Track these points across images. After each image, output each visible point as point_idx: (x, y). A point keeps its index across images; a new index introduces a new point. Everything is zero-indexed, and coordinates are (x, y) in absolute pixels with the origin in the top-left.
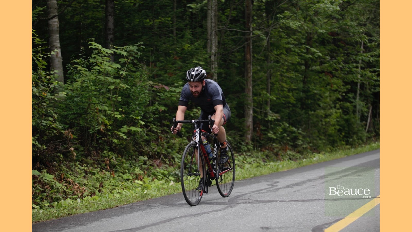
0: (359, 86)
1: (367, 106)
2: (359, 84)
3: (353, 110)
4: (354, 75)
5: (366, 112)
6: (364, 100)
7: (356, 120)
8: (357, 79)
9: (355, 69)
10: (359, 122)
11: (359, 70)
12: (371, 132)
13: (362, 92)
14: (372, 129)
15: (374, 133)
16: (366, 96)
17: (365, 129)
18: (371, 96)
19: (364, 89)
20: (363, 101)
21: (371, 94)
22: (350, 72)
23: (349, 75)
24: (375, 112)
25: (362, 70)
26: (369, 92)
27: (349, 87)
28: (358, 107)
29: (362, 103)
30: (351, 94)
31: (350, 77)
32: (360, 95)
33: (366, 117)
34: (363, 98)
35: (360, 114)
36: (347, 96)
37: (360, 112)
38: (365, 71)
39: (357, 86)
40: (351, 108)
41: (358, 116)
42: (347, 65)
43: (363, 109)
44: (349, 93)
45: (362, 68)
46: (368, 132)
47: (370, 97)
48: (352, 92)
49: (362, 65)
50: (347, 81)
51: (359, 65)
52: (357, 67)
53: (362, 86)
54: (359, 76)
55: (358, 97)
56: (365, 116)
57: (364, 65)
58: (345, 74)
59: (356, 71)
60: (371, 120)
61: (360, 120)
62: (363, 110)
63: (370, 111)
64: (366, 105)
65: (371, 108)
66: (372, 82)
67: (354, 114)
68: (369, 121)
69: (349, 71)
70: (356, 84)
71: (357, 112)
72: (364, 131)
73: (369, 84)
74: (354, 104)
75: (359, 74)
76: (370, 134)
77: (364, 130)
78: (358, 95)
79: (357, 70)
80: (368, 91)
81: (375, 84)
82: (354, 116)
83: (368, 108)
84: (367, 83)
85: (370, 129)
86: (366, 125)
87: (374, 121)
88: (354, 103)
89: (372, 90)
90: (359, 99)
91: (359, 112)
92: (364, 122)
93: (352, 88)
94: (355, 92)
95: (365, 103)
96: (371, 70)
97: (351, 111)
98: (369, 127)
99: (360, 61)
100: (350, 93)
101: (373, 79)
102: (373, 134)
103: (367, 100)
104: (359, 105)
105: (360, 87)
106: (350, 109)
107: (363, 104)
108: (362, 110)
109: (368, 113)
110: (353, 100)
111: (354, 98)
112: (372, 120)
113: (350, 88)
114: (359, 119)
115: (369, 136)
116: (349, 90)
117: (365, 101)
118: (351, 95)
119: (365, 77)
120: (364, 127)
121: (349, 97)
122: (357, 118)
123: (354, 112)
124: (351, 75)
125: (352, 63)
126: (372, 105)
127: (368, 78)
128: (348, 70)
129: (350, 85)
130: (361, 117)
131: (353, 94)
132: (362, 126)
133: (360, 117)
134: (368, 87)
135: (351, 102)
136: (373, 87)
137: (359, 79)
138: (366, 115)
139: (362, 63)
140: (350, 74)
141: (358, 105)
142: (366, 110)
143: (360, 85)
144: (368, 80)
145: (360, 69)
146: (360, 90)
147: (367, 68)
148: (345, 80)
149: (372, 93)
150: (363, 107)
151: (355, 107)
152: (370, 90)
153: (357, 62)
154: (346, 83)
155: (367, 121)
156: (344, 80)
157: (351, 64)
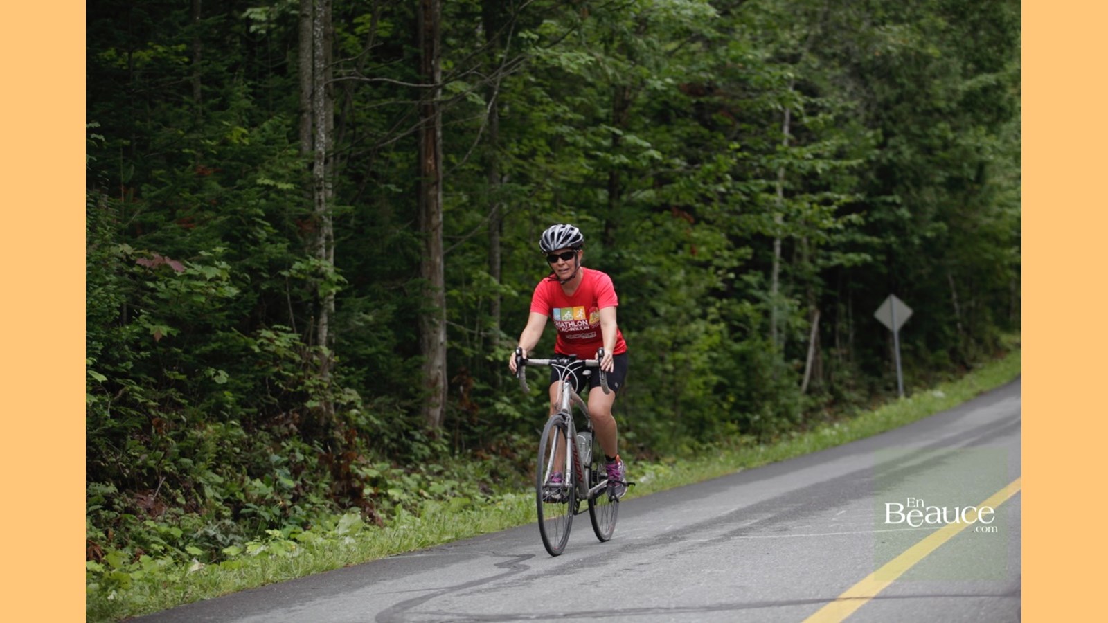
0: (778, 250)
1: (805, 310)
2: (778, 243)
3: (762, 324)
4: (765, 215)
5: (802, 330)
6: (795, 291)
7: (771, 354)
8: (775, 227)
9: (765, 196)
10: (779, 361)
11: (778, 198)
12: (820, 392)
13: (788, 268)
14: (821, 382)
15: (827, 393)
16: (800, 281)
17: (800, 383)
18: (818, 280)
19: (795, 259)
20: (791, 295)
21: (818, 274)
22: (751, 207)
23: (746, 216)
24: (829, 330)
25: (786, 201)
26: (810, 267)
27: (746, 252)
28: (776, 315)
29: (787, 302)
30: (755, 275)
31: (750, 222)
32: (783, 276)
33: (800, 347)
34: (791, 287)
35: (783, 335)
36: (741, 280)
37: (783, 329)
38: (795, 201)
39: (772, 248)
40: (756, 320)
41: (776, 343)
42: (741, 185)
43: (791, 320)
44: (747, 273)
45: (788, 193)
46: (809, 391)
47: (812, 282)
48: (756, 268)
49: (786, 184)
50: (740, 234)
51: (778, 184)
52: (771, 190)
53: (789, 246)
54: (778, 218)
55: (776, 285)
56: (798, 342)
57: (794, 184)
58: (734, 212)
59: (767, 201)
60: (816, 354)
61: (782, 355)
62: (793, 326)
63: (815, 327)
64: (800, 307)
65: (817, 318)
66: (818, 235)
67: (764, 338)
68: (810, 357)
69: (748, 202)
70: (770, 241)
71: (774, 330)
72: (795, 389)
73: (809, 244)
74: (762, 306)
75: (778, 210)
76: (814, 399)
77: (795, 384)
78: (775, 277)
79: (772, 197)
80: (806, 263)
81: (827, 243)
82: (764, 344)
83: (808, 317)
84: (805, 240)
85: (815, 384)
86: (802, 370)
87: (826, 357)
88: (764, 301)
89: (820, 261)
90: (780, 290)
91: (779, 331)
92: (796, 362)
93: (755, 255)
94: (767, 269)
95: (798, 302)
96: (816, 198)
97: (757, 327)
98: (812, 377)
99: (781, 173)
100: (751, 271)
101: (821, 225)
102: (825, 399)
103: (805, 292)
104: (780, 308)
105: (783, 254)
106: (752, 321)
107: (792, 305)
108: (788, 325)
109: (807, 332)
110: (759, 294)
111: (763, 287)
112: (822, 353)
113: (749, 257)
114: (779, 352)
115: (812, 404)
116: (747, 261)
117: (799, 296)
118: (752, 278)
119: (798, 220)
120: (797, 376)
121: (748, 285)
122: (774, 350)
123: (764, 330)
124: (752, 216)
125: (757, 177)
126: (821, 306)
127: (807, 223)
128: (744, 198)
129: (752, 246)
130: (787, 345)
131: (760, 274)
132: (790, 374)
133: (782, 346)
134: (806, 251)
135: (755, 300)
136: (821, 252)
137: (778, 226)
138: (802, 338)
139: (787, 178)
140: (750, 212)
141: (775, 308)
142: (800, 322)
143: (783, 248)
144: (806, 228)
145: (780, 193)
146: (781, 263)
147: (802, 193)
148: (736, 231)
149: (818, 270)
150: (792, 313)
151: (766, 314)
152: (812, 261)
153: (771, 176)
154: (738, 242)
155: (804, 359)
156: (732, 232)
157: (753, 182)
